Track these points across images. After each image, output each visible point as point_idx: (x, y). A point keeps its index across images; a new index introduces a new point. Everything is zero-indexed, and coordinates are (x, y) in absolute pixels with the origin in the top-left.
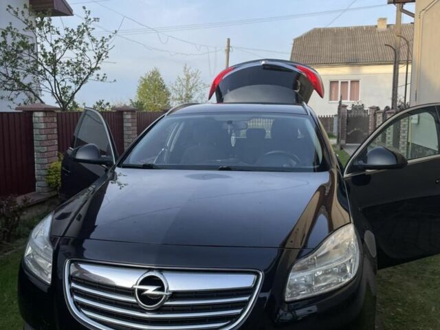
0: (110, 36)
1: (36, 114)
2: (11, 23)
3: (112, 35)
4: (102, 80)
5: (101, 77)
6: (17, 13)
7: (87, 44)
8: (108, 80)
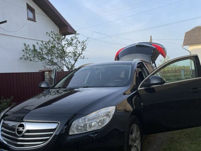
0: (86, 40)
1: (46, 73)
2: (50, 39)
3: (86, 39)
4: (83, 59)
5: (82, 57)
6: (50, 35)
7: (77, 44)
8: (85, 58)
